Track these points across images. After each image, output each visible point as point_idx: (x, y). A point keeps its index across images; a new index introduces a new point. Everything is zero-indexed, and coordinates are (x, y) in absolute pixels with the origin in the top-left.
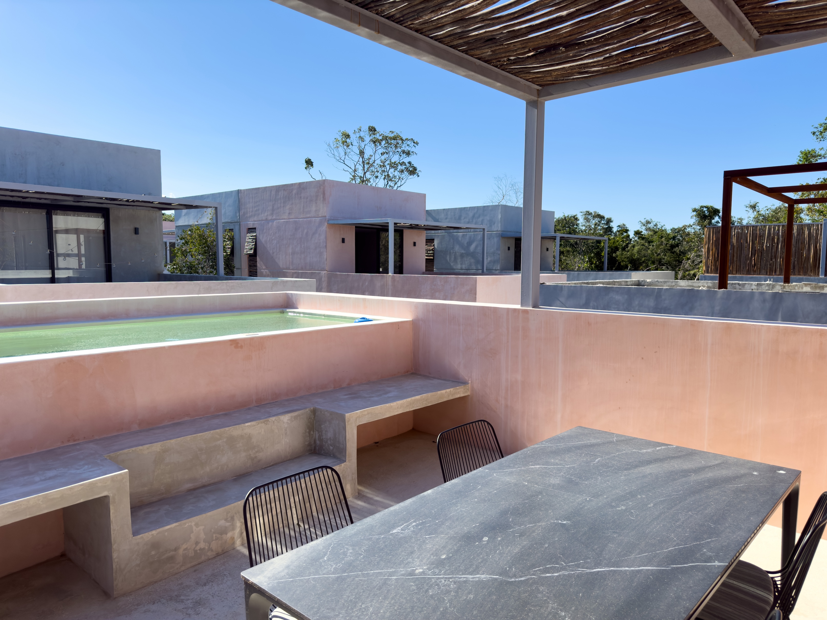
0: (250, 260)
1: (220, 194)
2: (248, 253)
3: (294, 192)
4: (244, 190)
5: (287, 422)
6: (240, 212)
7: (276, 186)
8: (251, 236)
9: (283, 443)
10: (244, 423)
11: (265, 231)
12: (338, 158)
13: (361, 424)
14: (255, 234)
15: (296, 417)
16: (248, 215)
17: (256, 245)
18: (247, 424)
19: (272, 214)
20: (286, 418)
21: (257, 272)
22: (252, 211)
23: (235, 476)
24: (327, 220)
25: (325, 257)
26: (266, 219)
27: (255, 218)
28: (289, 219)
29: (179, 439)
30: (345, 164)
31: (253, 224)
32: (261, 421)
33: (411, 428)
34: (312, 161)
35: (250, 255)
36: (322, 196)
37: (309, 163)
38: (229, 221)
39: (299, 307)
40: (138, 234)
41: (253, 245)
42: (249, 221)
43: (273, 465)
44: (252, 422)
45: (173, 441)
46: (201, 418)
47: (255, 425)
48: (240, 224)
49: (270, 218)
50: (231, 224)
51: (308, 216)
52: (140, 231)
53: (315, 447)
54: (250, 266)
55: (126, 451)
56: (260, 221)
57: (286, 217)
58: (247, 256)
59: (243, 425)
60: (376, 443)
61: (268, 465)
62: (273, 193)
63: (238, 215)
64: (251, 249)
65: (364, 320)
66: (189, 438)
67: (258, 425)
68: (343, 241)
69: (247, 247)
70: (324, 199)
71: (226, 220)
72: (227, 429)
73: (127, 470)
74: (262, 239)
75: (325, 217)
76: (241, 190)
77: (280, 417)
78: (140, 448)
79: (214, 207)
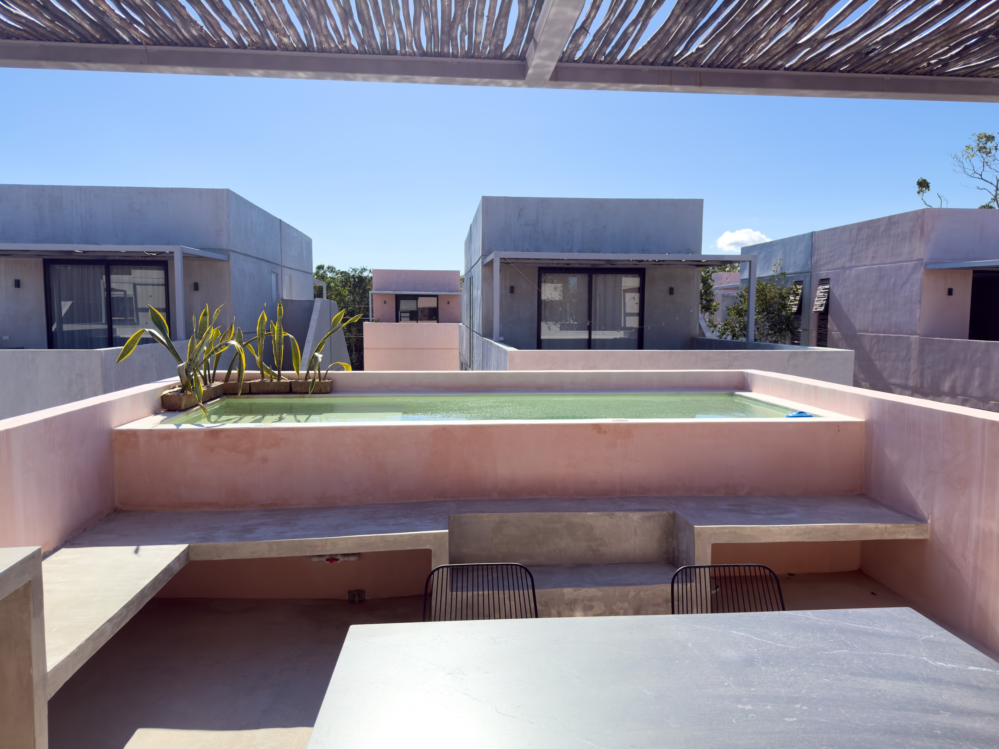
0: (820, 319)
1: (791, 239)
2: (818, 310)
3: (882, 228)
4: (819, 232)
5: (637, 521)
6: (813, 260)
7: (859, 224)
8: (824, 289)
9: (632, 543)
10: (586, 511)
11: (840, 282)
12: (970, 173)
13: (717, 542)
14: (827, 287)
15: (649, 518)
16: (822, 263)
17: (828, 300)
18: (588, 513)
19: (851, 260)
20: (636, 516)
21: (827, 335)
22: (827, 257)
23: (574, 564)
24: (924, 264)
25: (918, 315)
26: (843, 266)
27: (830, 266)
28: (872, 265)
29: (517, 514)
30: (982, 179)
31: (827, 274)
32: (605, 513)
33: (855, 567)
34: (928, 181)
35: (820, 313)
36: (919, 231)
37: (923, 185)
38: (799, 271)
39: (753, 390)
40: (673, 294)
41: (824, 300)
42: (822, 271)
43: (618, 564)
44: (594, 513)
45: (511, 514)
46: (557, 498)
47: (597, 516)
48: (811, 274)
49: (847, 265)
50: (801, 275)
51: (898, 259)
52: (675, 291)
53: (674, 558)
54: (819, 327)
55: (468, 514)
56: (835, 269)
57: (867, 263)
58: (817, 314)
59: (584, 513)
60: (790, 575)
61: (613, 562)
62: (854, 232)
63: (809, 263)
64: (822, 305)
65: (801, 414)
66: (526, 514)
67: (601, 516)
68: (950, 292)
69: (817, 303)
70: (922, 234)
71: (796, 270)
72: (566, 514)
73: (447, 531)
74: (837, 292)
75: (922, 260)
76: (815, 232)
77: (628, 513)
78: (481, 514)
79: (748, 261)
